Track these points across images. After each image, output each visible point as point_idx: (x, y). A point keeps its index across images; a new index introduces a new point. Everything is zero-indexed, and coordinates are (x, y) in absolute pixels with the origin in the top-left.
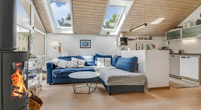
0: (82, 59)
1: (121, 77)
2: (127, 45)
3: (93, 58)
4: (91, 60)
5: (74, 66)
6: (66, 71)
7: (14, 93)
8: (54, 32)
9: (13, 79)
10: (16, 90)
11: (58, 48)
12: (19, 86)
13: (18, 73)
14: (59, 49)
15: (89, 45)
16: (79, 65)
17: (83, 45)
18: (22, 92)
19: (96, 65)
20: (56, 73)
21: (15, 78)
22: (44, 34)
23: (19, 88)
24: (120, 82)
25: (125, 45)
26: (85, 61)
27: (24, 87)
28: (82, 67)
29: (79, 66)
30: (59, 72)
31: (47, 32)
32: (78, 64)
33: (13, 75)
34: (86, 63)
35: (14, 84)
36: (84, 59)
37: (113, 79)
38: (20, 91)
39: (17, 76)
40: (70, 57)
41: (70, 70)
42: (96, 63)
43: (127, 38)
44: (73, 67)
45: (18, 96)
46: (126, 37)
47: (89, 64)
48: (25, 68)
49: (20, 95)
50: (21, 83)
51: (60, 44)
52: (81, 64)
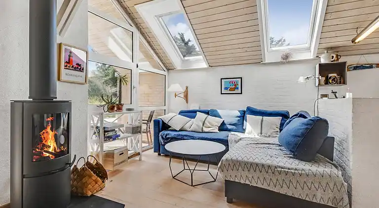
0: (217, 115)
1: (252, 164)
2: (344, 83)
3: (239, 114)
4: (235, 120)
5: (197, 128)
6: (179, 135)
7: (44, 153)
8: (179, 68)
9: (43, 137)
10: (46, 149)
11: (182, 95)
12: (49, 144)
13: (49, 129)
14: (185, 96)
15: (238, 88)
16: (206, 127)
17: (226, 88)
18: (53, 152)
19: (243, 131)
20: (164, 137)
21: (45, 135)
22: (165, 73)
23: (50, 147)
24: (250, 176)
25: (340, 83)
26: (221, 121)
27: (56, 145)
28: (211, 131)
29: (205, 130)
30: (167, 137)
31: (168, 70)
32: (205, 125)
33: (44, 131)
34: (223, 124)
35: (44, 142)
36: (220, 117)
37: (232, 165)
38: (51, 150)
39: (47, 132)
40: (195, 112)
41: (184, 135)
42: (244, 127)
43: (345, 63)
44: (194, 130)
45: (49, 157)
46: (341, 60)
47: (230, 127)
48: (62, 127)
49: (51, 155)
50: (52, 142)
51: (187, 88)
52: (211, 126)
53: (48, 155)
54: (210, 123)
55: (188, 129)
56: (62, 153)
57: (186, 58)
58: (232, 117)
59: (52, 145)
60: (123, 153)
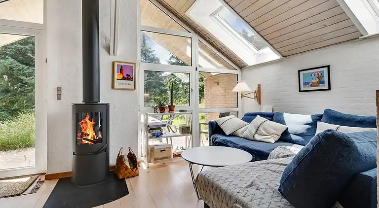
3: (310, 120)
4: (303, 128)
7: (83, 141)
9: (82, 126)
10: (85, 137)
12: (88, 133)
14: (256, 97)
16: (258, 134)
17: (306, 84)
18: (92, 139)
21: (84, 124)
23: (89, 135)
26: (283, 128)
27: (94, 134)
28: (263, 140)
29: (257, 137)
31: (241, 68)
32: (258, 132)
33: (82, 121)
34: (286, 132)
35: (83, 131)
38: (89, 138)
39: (86, 122)
44: (245, 137)
45: (88, 144)
49: (90, 143)
50: (91, 130)
51: (259, 86)
52: (266, 134)
53: (87, 142)
54: (265, 129)
55: (240, 135)
56: (100, 140)
57: (261, 51)
58: (300, 123)
59: (91, 133)
60: (165, 150)
